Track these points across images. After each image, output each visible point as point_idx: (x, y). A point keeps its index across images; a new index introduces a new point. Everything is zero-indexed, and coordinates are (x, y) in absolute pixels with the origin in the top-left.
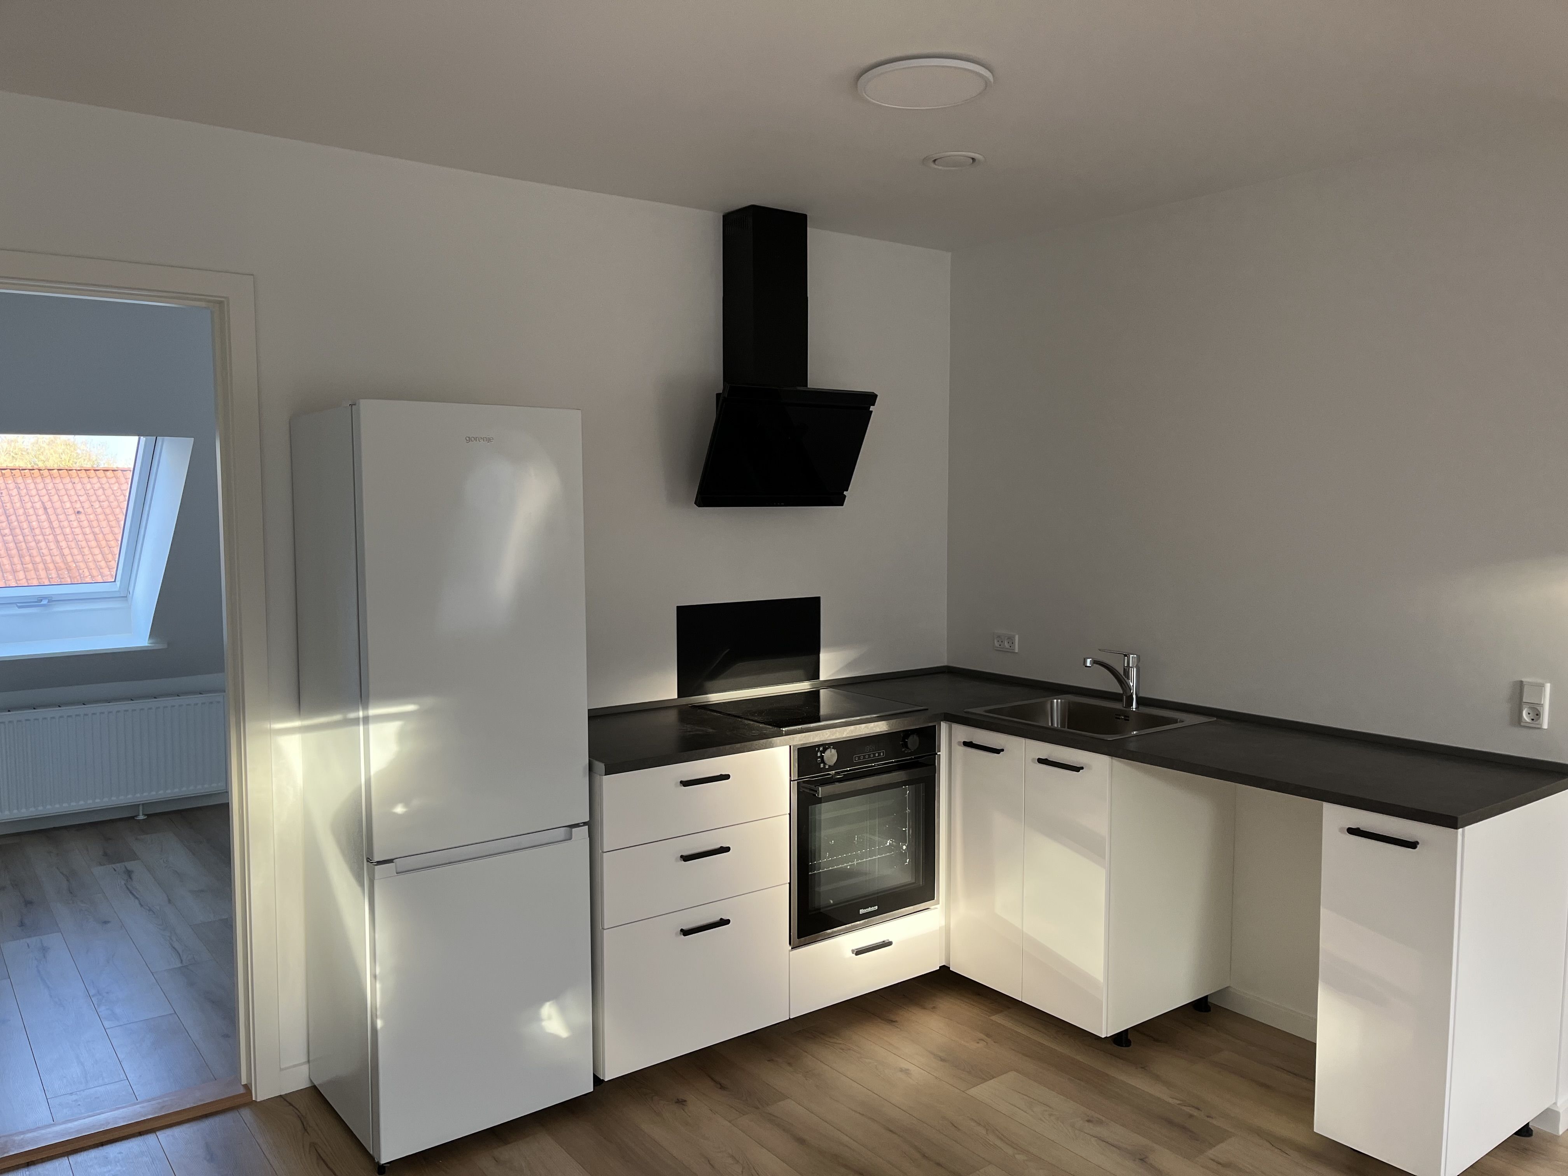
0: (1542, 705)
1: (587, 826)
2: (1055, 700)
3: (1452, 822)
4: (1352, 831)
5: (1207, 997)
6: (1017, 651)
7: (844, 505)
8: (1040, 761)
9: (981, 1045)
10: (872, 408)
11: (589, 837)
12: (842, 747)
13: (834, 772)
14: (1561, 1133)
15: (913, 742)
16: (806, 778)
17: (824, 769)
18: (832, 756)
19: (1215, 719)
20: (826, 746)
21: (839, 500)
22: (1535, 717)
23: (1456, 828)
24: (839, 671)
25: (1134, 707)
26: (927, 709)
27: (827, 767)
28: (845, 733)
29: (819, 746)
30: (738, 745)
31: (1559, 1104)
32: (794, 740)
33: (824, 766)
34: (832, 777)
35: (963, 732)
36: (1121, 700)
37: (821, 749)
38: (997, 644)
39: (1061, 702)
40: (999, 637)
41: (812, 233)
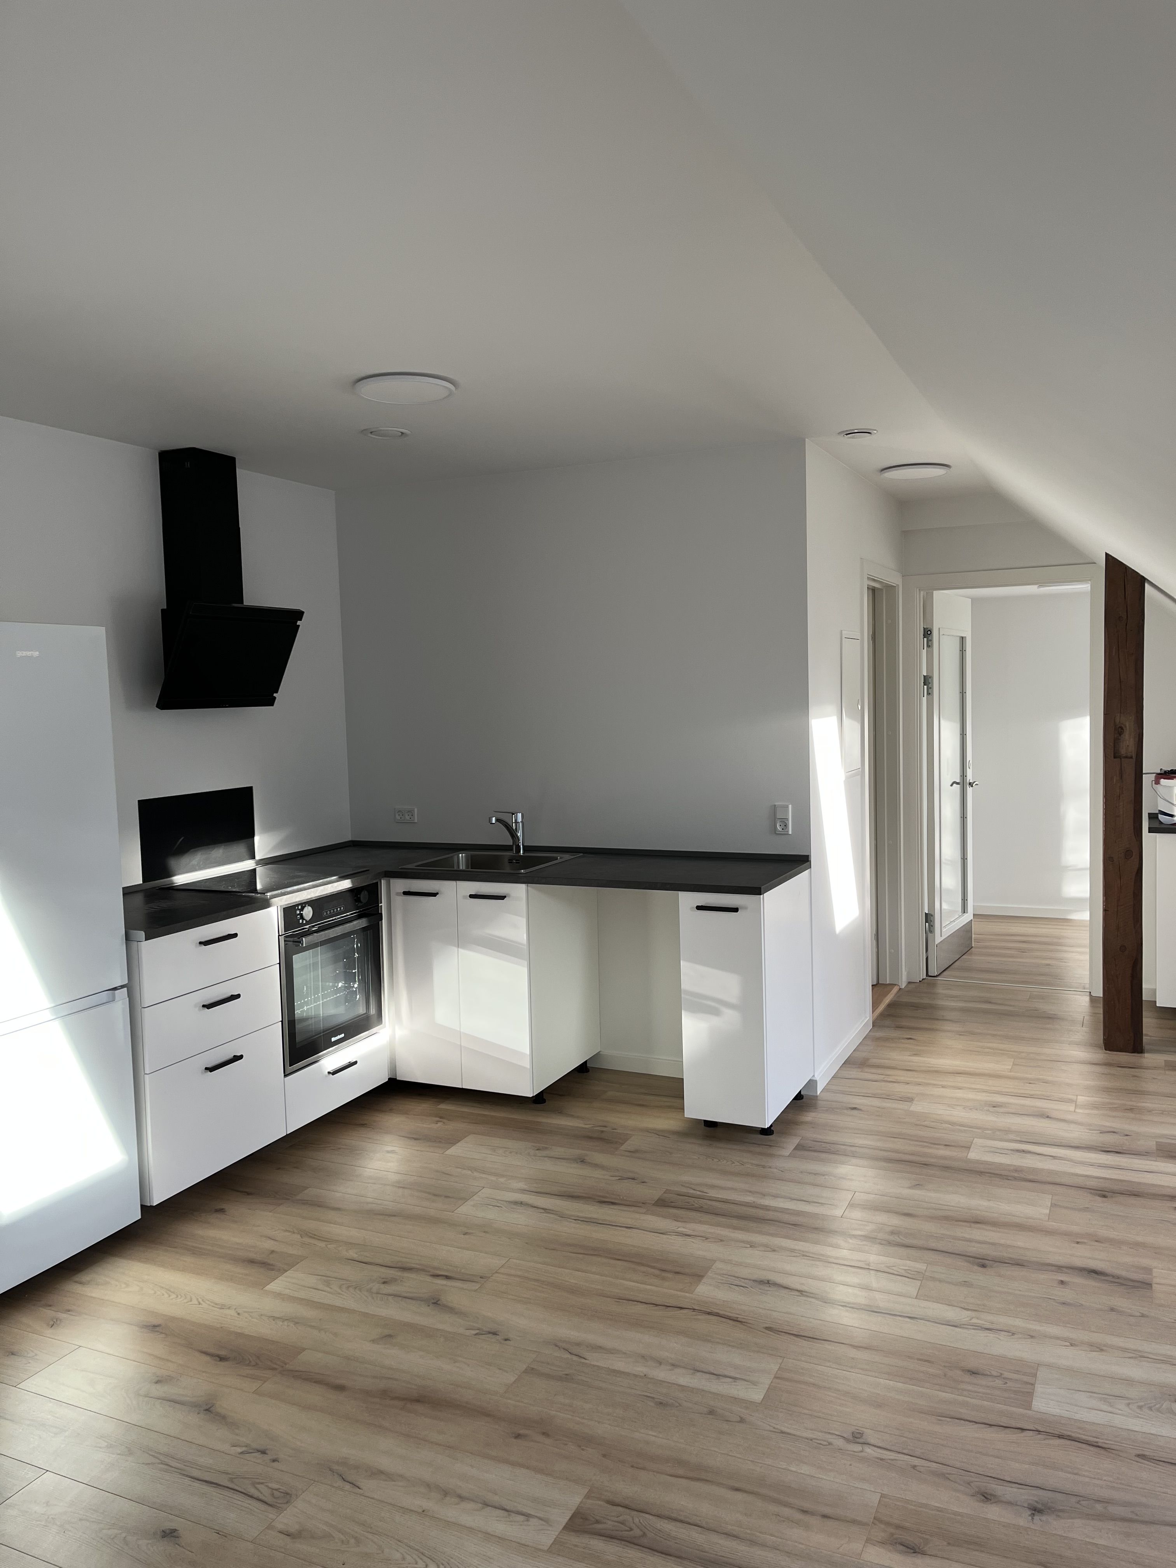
0: (787, 819)
1: (126, 989)
2: (460, 855)
3: (757, 891)
4: (699, 908)
5: (586, 1062)
6: (416, 821)
7: (275, 705)
8: (471, 896)
9: (440, 1124)
10: (299, 623)
11: (128, 997)
12: (317, 904)
13: (308, 926)
14: (818, 1093)
15: (364, 897)
16: (290, 933)
17: (303, 925)
18: (309, 912)
19: (582, 854)
20: (303, 905)
21: (271, 702)
22: (784, 828)
23: (761, 895)
24: (269, 852)
25: (522, 853)
26: (368, 870)
27: (304, 922)
28: (318, 893)
29: (298, 905)
30: (242, 908)
31: (816, 1076)
32: (281, 901)
33: (303, 921)
34: (308, 930)
35: (400, 885)
36: (512, 850)
37: (300, 907)
38: (398, 817)
39: (466, 856)
40: (399, 811)
41: (242, 475)
